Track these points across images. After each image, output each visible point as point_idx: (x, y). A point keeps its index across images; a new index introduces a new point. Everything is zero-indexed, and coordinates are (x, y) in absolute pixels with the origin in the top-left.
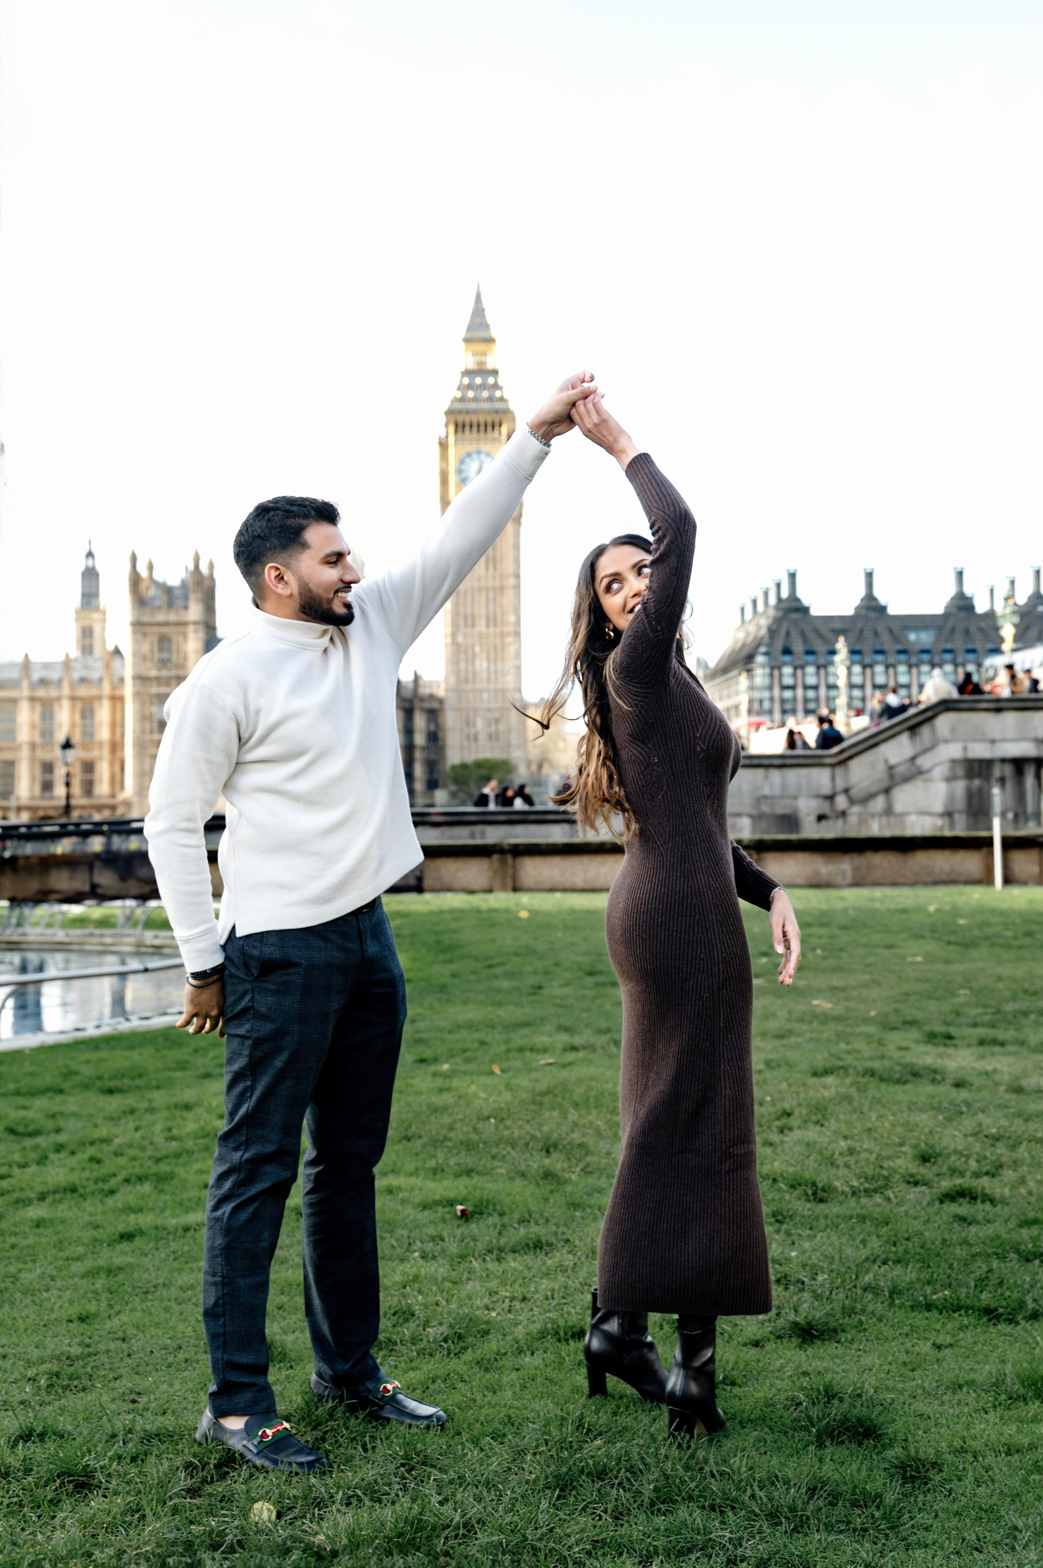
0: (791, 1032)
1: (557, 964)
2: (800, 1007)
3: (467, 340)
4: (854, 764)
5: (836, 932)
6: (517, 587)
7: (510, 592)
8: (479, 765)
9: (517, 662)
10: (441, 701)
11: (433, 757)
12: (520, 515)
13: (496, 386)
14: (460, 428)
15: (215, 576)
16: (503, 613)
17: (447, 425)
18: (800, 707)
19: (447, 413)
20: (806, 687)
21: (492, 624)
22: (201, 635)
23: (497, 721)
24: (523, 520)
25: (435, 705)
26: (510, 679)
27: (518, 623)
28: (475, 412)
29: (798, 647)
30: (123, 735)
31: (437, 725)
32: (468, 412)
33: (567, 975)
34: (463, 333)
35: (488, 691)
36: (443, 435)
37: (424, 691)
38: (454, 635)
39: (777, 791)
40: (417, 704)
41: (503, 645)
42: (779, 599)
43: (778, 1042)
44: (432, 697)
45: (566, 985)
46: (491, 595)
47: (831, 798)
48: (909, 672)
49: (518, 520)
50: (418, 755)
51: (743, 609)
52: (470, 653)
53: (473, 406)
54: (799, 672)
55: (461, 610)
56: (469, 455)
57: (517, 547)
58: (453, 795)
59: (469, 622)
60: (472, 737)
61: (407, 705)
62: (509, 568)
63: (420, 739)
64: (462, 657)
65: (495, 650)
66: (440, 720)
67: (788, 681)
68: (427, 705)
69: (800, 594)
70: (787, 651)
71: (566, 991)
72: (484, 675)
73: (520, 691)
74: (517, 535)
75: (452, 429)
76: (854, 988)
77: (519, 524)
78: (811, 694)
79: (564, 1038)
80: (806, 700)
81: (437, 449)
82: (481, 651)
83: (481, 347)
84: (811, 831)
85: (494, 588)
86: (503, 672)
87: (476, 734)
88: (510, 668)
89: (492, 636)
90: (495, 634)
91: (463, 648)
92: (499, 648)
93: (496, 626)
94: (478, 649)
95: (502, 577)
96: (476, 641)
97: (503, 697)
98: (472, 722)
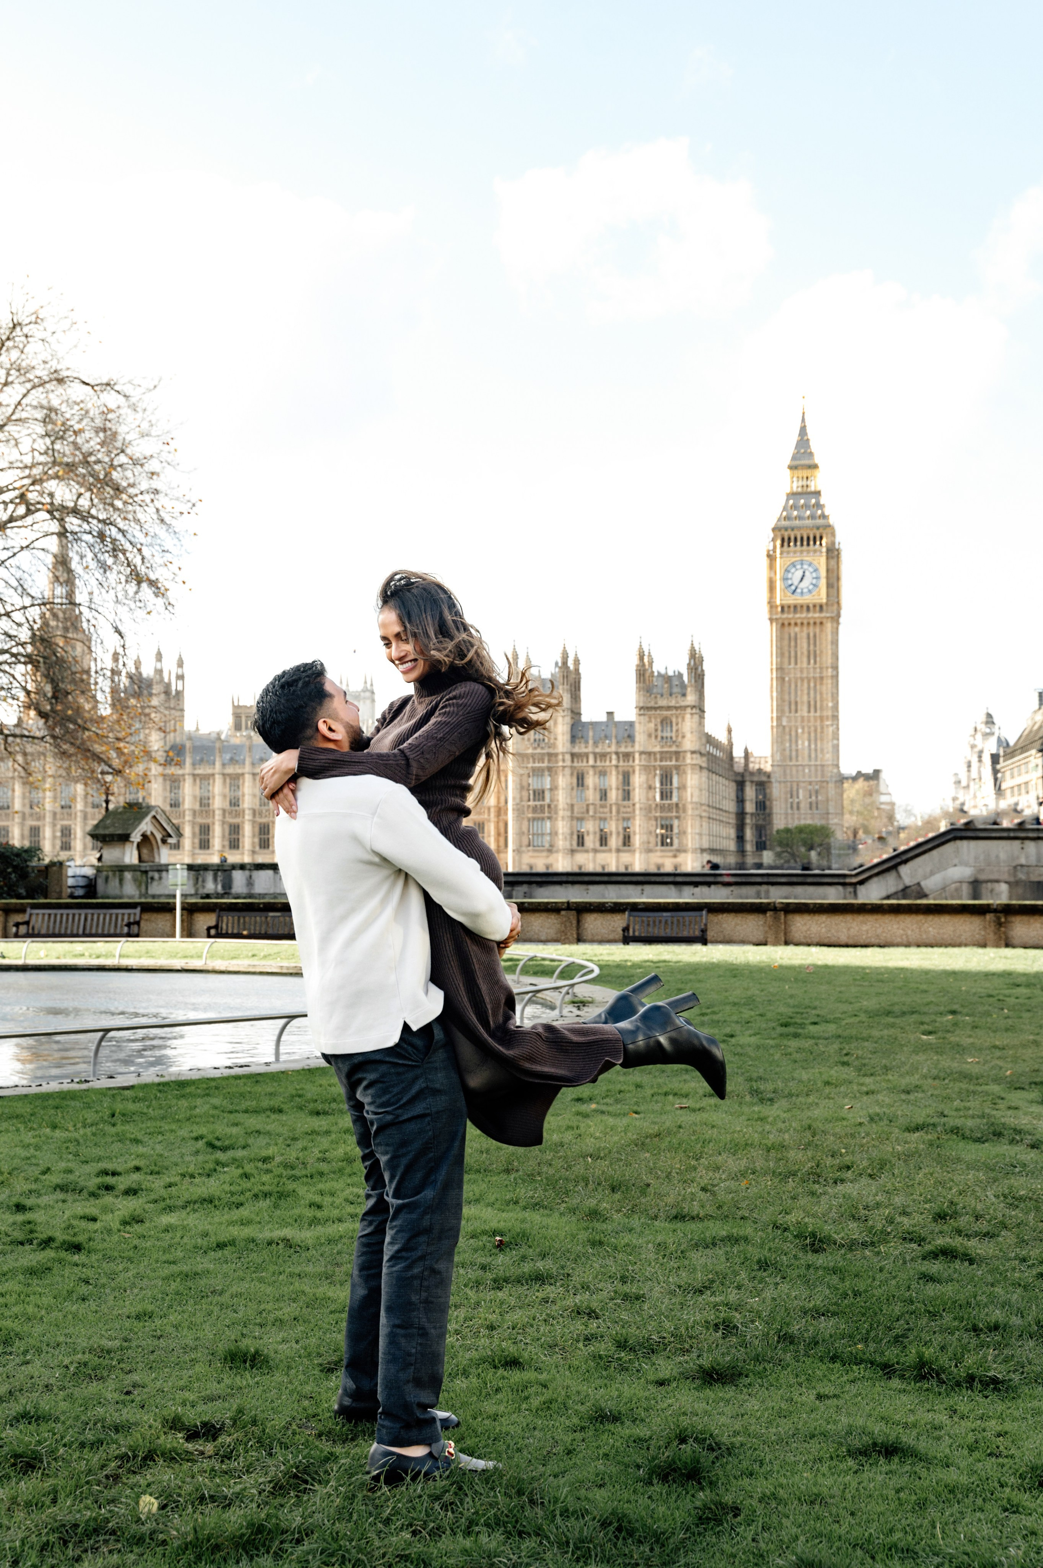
3: (791, 468)
6: (836, 677)
7: (828, 682)
8: (801, 830)
9: (835, 742)
10: (769, 776)
11: (761, 822)
12: (838, 615)
13: (817, 506)
14: (786, 544)
15: (581, 671)
16: (822, 701)
17: (774, 540)
19: (774, 530)
21: (812, 709)
22: (568, 719)
23: (817, 792)
24: (841, 620)
25: (764, 779)
26: (828, 756)
27: (836, 707)
28: (799, 528)
30: (506, 802)
31: (765, 796)
32: (792, 528)
34: (788, 461)
35: (809, 766)
36: (771, 548)
37: (753, 767)
38: (779, 719)
40: (747, 778)
41: (822, 728)
44: (760, 771)
46: (812, 685)
49: (836, 619)
50: (748, 820)
52: (793, 733)
53: (797, 523)
55: (786, 697)
56: (793, 565)
57: (835, 643)
58: (778, 855)
59: (793, 707)
60: (795, 806)
61: (739, 778)
63: (750, 807)
64: (787, 737)
65: (816, 731)
66: (768, 791)
68: (756, 779)
72: (806, 752)
73: (837, 766)
74: (836, 632)
75: (779, 542)
77: (838, 623)
81: (765, 561)
82: (803, 732)
83: (805, 473)
85: (815, 678)
86: (822, 750)
87: (798, 803)
88: (829, 747)
89: (812, 719)
90: (815, 717)
91: (787, 730)
92: (819, 730)
93: (816, 711)
94: (800, 731)
95: (821, 668)
96: (799, 724)
97: (823, 771)
98: (795, 793)
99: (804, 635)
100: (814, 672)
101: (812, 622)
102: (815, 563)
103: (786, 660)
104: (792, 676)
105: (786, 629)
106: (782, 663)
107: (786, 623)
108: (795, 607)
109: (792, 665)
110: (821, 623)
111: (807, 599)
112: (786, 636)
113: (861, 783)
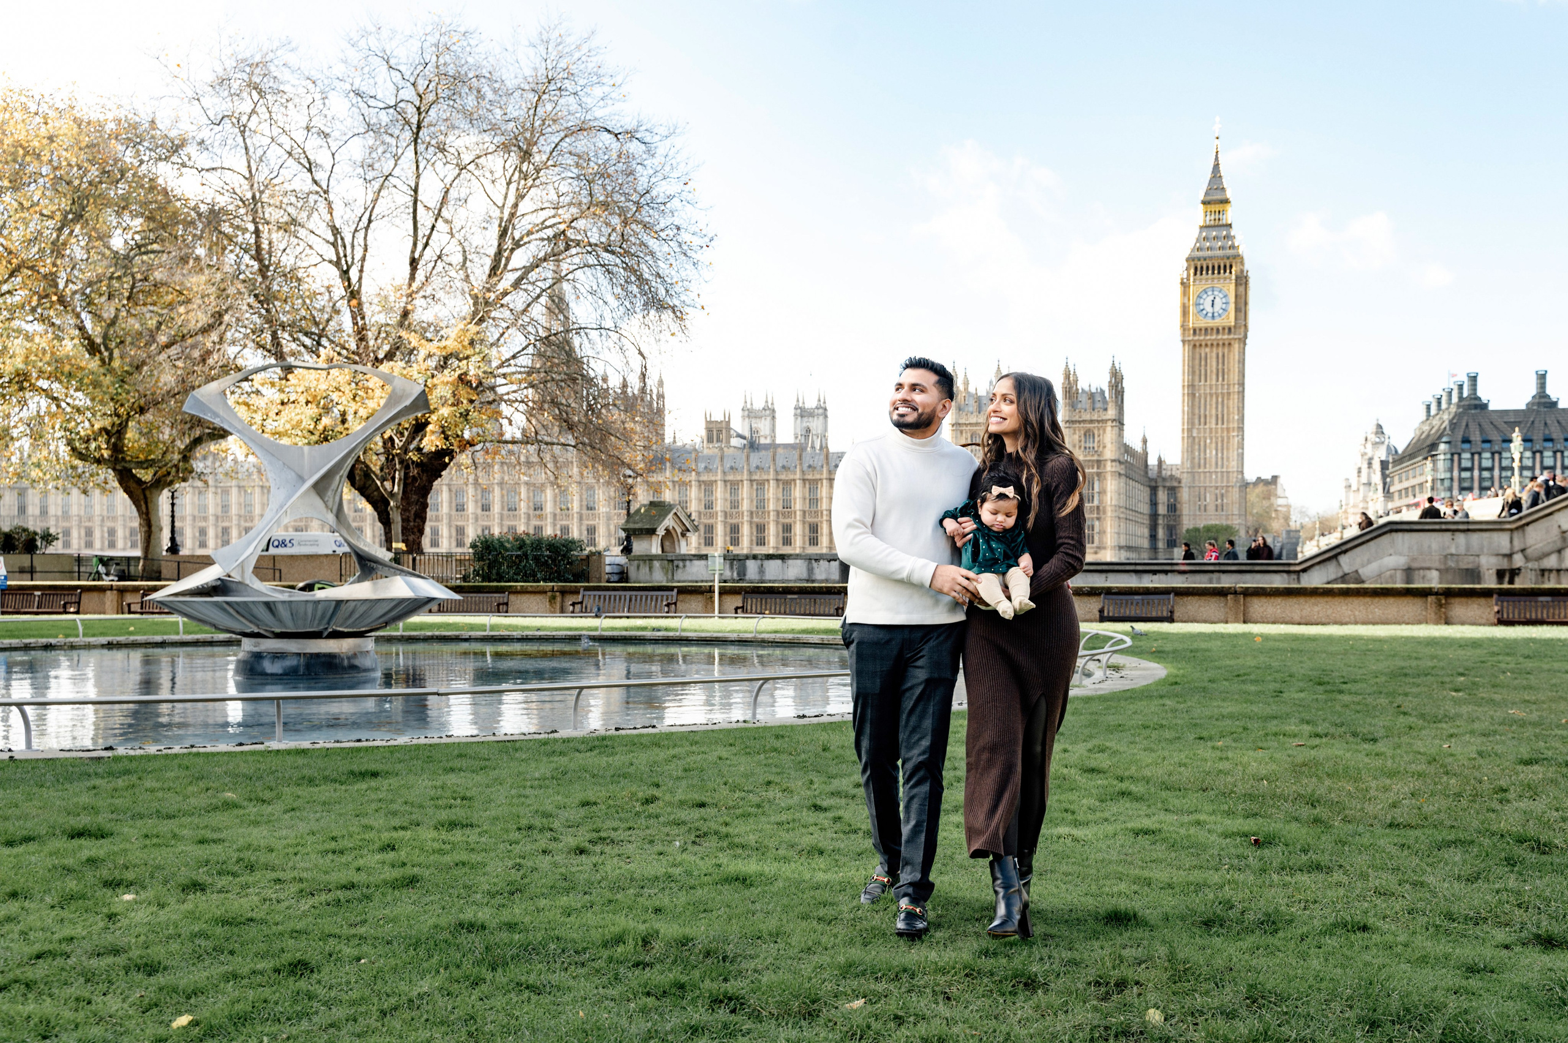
0: (1495, 732)
1: (1290, 676)
2: (1499, 714)
3: (1205, 202)
4: (1529, 529)
5: (1521, 659)
6: (1242, 393)
7: (1235, 398)
8: (1208, 529)
9: (1241, 451)
10: (1179, 480)
11: (1172, 523)
12: (1246, 337)
13: (1228, 237)
14: (1199, 271)
16: (1228, 414)
17: (1188, 269)
18: (1476, 485)
19: (1189, 260)
20: (1481, 469)
21: (1220, 422)
23: (1223, 496)
24: (1247, 341)
25: (1175, 484)
26: (1234, 464)
27: (1242, 420)
28: (1212, 258)
29: (1476, 437)
31: (1176, 499)
32: (1205, 259)
33: (1301, 684)
35: (1216, 472)
36: (1185, 276)
37: (1165, 472)
38: (1190, 430)
39: (1462, 550)
40: (1160, 483)
41: (1228, 438)
42: (1461, 398)
43: (1484, 739)
44: (1172, 477)
45: (1301, 691)
46: (1220, 399)
47: (1509, 556)
49: (1244, 340)
50: (1160, 521)
51: (1428, 407)
52: (1203, 444)
53: (1210, 253)
54: (1476, 457)
55: (1197, 411)
56: (1205, 291)
57: (1242, 362)
59: (1202, 420)
60: (1203, 508)
61: (1153, 484)
62: (1234, 377)
63: (1162, 510)
64: (1197, 447)
66: (1179, 495)
67: (1466, 464)
68: (1168, 484)
69: (1480, 393)
70: (1466, 441)
71: (1302, 695)
72: (1214, 460)
73: (1242, 473)
74: (1244, 353)
75: (1192, 271)
76: (1543, 702)
77: (1245, 344)
78: (1486, 474)
79: (1307, 728)
80: (1481, 479)
81: (1180, 288)
82: (1211, 443)
83: (1218, 207)
84: (1490, 583)
85: (1223, 393)
86: (1229, 458)
87: (1206, 505)
88: (1233, 455)
89: (1220, 430)
90: (1223, 429)
91: (1197, 440)
92: (1226, 440)
93: (1223, 423)
94: (1208, 441)
95: (1229, 385)
96: (1207, 435)
97: (1229, 477)
98: (1203, 497)
99: (1214, 355)
100: (1223, 388)
101: (1221, 343)
102: (1225, 289)
103: (1197, 378)
104: (1202, 392)
105: (1198, 350)
106: (1193, 380)
107: (1198, 344)
108: (1206, 329)
109: (1203, 383)
110: (1231, 344)
111: (1217, 322)
112: (1197, 357)
113: (1261, 488)
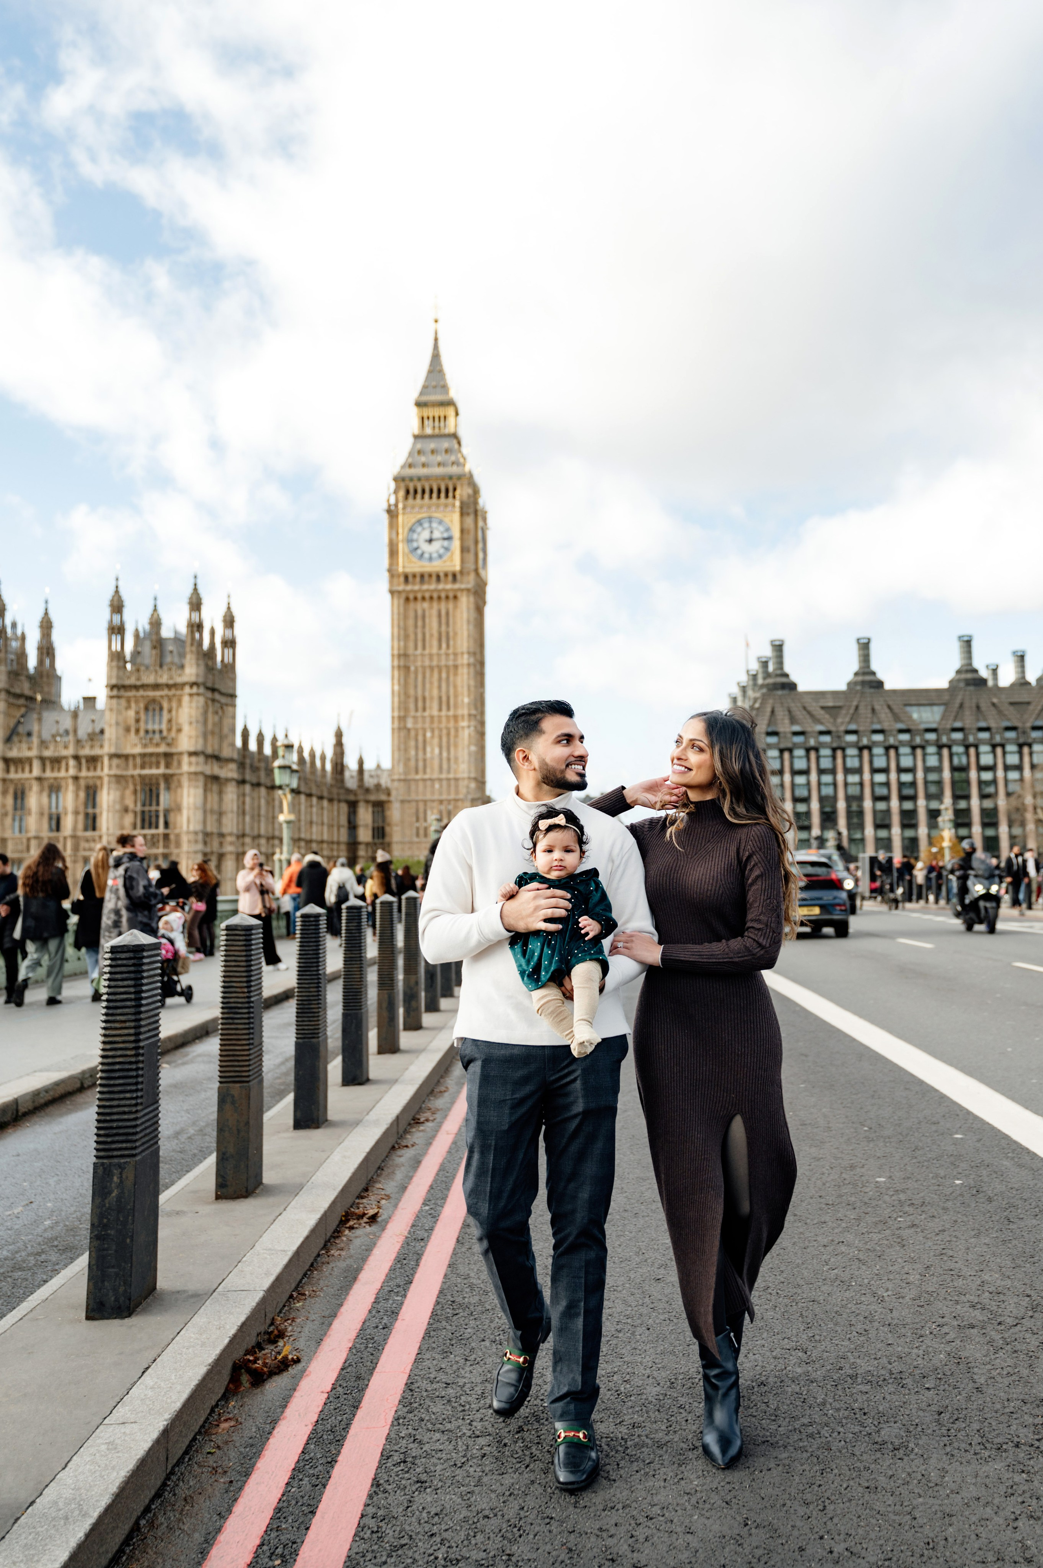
3: (419, 404)
10: (388, 792)
13: (451, 450)
14: (411, 495)
16: (456, 696)
17: (396, 492)
19: (395, 479)
20: (795, 773)
21: (444, 707)
25: (383, 797)
28: (428, 478)
29: (785, 727)
31: (384, 818)
32: (419, 479)
35: (440, 780)
36: (393, 501)
37: (369, 781)
38: (402, 719)
40: (362, 797)
41: (457, 730)
42: (764, 675)
44: (377, 787)
46: (444, 675)
48: (914, 754)
52: (420, 738)
53: (426, 471)
54: (786, 755)
55: (412, 692)
56: (419, 522)
59: (420, 704)
60: (422, 832)
61: (351, 797)
62: (467, 644)
63: (364, 834)
64: (412, 743)
65: (448, 734)
66: (388, 813)
68: (373, 797)
69: (787, 668)
72: (436, 763)
75: (402, 493)
81: (385, 517)
82: (433, 737)
83: (437, 411)
85: (447, 667)
86: (456, 759)
87: (426, 829)
89: (444, 720)
90: (448, 717)
91: (413, 733)
92: (452, 732)
93: (448, 709)
94: (429, 734)
95: (455, 654)
96: (427, 725)
97: (457, 787)
98: (421, 815)
99: (434, 612)
100: (447, 660)
101: (443, 595)
102: (447, 520)
103: (411, 644)
104: (419, 664)
105: (412, 605)
106: (406, 647)
107: (411, 596)
108: (422, 576)
109: (419, 651)
110: (455, 597)
111: (437, 566)
112: (411, 614)
